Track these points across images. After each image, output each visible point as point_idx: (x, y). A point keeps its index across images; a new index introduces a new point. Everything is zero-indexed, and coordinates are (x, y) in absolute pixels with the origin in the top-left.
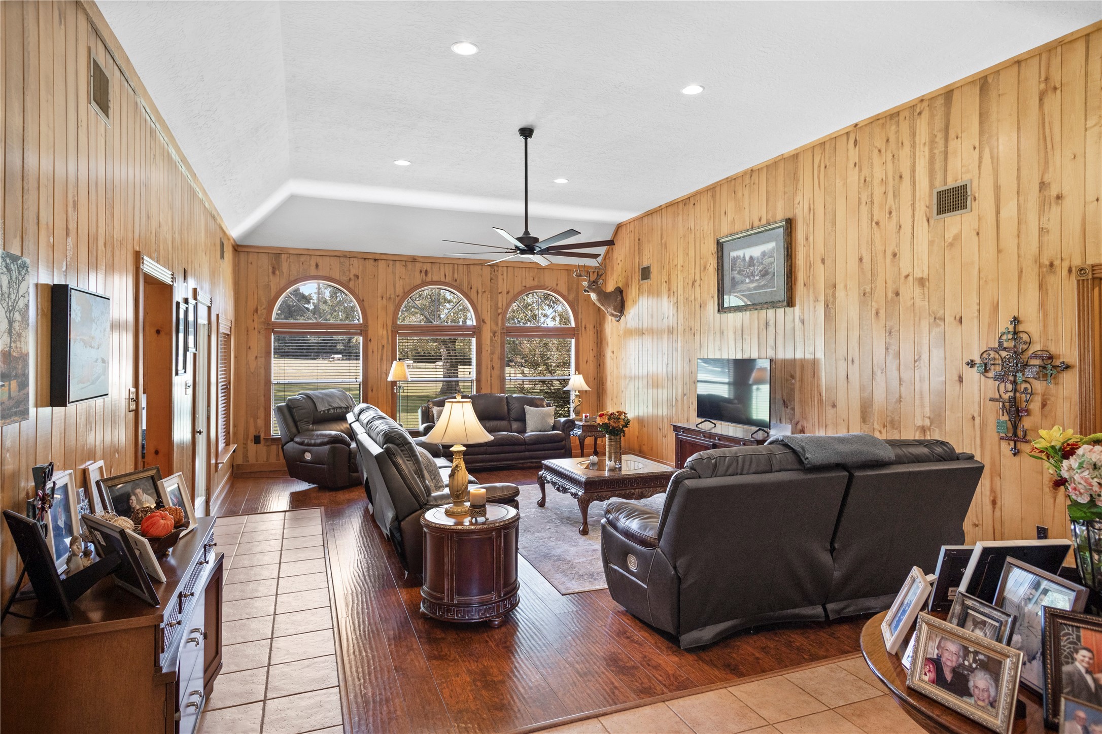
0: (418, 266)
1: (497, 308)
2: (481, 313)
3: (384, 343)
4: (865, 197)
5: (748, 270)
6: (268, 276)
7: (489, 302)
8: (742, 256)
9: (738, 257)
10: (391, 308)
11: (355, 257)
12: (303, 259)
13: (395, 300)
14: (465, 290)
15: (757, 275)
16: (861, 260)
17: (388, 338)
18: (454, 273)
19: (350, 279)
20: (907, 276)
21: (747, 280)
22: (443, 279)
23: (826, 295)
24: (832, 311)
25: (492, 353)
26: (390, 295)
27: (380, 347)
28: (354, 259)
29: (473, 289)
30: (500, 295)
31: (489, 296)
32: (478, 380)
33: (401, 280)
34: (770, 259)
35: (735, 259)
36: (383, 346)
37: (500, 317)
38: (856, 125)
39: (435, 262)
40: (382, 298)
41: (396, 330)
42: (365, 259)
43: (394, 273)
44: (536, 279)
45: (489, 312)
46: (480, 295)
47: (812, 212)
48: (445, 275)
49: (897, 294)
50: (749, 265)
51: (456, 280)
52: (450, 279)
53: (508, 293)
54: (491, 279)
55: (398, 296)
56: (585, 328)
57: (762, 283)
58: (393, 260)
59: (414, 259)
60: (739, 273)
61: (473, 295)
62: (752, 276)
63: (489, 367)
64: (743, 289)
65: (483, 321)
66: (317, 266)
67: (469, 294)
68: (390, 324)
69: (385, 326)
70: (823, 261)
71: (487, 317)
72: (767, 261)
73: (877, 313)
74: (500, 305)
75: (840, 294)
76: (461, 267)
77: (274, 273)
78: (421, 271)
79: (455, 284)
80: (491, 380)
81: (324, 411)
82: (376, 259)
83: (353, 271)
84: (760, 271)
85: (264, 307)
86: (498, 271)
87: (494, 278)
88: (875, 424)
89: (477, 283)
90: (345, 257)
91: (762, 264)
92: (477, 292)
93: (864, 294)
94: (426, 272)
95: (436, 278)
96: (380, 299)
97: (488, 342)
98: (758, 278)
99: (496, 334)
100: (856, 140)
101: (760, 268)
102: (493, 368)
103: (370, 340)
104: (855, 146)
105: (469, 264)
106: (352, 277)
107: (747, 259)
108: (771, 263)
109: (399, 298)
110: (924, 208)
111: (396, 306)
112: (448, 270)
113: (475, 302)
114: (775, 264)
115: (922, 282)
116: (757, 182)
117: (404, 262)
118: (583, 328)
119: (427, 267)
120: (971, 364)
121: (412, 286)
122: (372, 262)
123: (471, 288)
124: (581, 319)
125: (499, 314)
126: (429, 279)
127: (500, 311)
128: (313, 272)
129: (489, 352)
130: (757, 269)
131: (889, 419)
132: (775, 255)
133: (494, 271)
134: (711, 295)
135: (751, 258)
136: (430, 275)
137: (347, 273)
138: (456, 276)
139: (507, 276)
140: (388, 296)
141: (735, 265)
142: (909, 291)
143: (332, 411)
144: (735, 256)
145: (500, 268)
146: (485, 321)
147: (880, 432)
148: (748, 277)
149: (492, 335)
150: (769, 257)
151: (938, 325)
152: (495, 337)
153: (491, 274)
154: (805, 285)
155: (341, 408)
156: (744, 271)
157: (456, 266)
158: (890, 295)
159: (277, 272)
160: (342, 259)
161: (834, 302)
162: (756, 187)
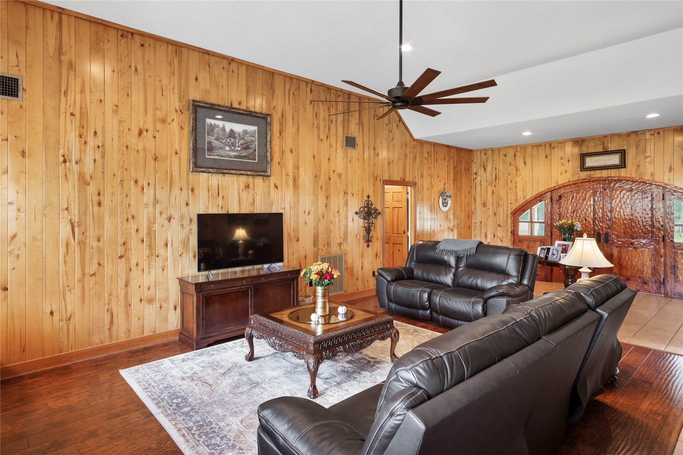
4: (315, 124)
5: (228, 140)
8: (221, 126)
9: (216, 126)
15: (238, 147)
16: (314, 157)
20: (334, 171)
21: (227, 148)
23: (294, 173)
24: (297, 183)
34: (251, 138)
35: (212, 127)
38: (313, 81)
47: (284, 117)
49: (330, 179)
50: (230, 137)
57: (244, 154)
60: (217, 139)
62: (233, 145)
64: (221, 154)
70: (291, 151)
72: (248, 138)
73: (321, 188)
75: (302, 172)
84: (242, 145)
88: (320, 246)
91: (244, 139)
93: (315, 177)
98: (239, 149)
100: (311, 89)
101: (242, 142)
104: (311, 92)
107: (228, 130)
108: (252, 141)
110: (340, 141)
114: (256, 143)
115: (340, 175)
116: (236, 71)
120: (356, 213)
130: (238, 142)
131: (326, 242)
132: (256, 136)
134: (174, 151)
135: (232, 131)
141: (212, 131)
142: (335, 179)
144: (215, 124)
147: (322, 250)
148: (229, 146)
150: (251, 136)
151: (346, 196)
154: (279, 163)
156: (223, 139)
158: (327, 179)
161: (298, 178)
162: (235, 75)
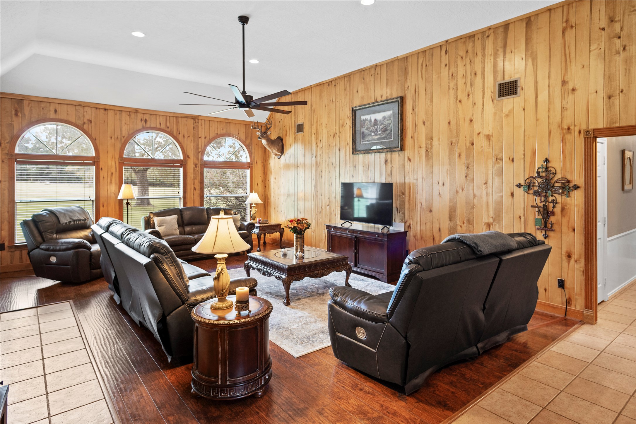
0: (140, 116)
1: (198, 148)
2: (187, 151)
3: (113, 170)
4: (452, 85)
5: (373, 128)
6: (11, 117)
7: (192, 143)
8: (369, 119)
9: (366, 120)
10: (119, 145)
11: (89, 107)
12: (43, 105)
13: (121, 140)
14: (175, 134)
15: (379, 131)
16: (449, 123)
17: (116, 168)
18: (166, 122)
19: (84, 123)
20: (479, 134)
21: (373, 134)
22: (158, 126)
23: (426, 144)
24: (430, 154)
25: (195, 179)
26: (118, 136)
27: (110, 174)
28: (88, 108)
29: (180, 134)
30: (200, 139)
31: (192, 140)
32: (185, 198)
33: (126, 126)
34: (388, 121)
35: (364, 121)
36: (112, 174)
37: (200, 154)
38: (447, 41)
39: (152, 114)
40: (111, 138)
41: (123, 162)
42: (97, 108)
43: (120, 120)
44: (225, 130)
45: (192, 151)
46: (186, 139)
47: (417, 93)
48: (160, 124)
49: (473, 144)
50: (374, 125)
51: (168, 128)
52: (164, 127)
53: (205, 138)
54: (194, 128)
55: (124, 137)
56: (256, 162)
57: (383, 136)
58: (120, 110)
59: (136, 111)
60: (367, 129)
61: (181, 138)
62: (376, 131)
63: (192, 188)
64: (369, 139)
65: (188, 157)
66: (56, 111)
67: (177, 137)
68: (117, 157)
69: (114, 158)
70: (424, 123)
71: (191, 154)
72: (386, 122)
73: (460, 156)
74: (200, 146)
75: (435, 142)
76: (172, 118)
77: (16, 115)
78: (142, 120)
79: (167, 130)
80: (194, 197)
81: (66, 223)
82: (106, 109)
83: (87, 117)
84: (382, 129)
85: (7, 141)
86: (198, 122)
87: (195, 127)
88: (458, 222)
89: (183, 130)
90: (80, 105)
91: (383, 124)
92: (184, 136)
93: (451, 144)
94: (146, 121)
95: (153, 125)
96: (109, 138)
97: (192, 171)
98: (380, 133)
99: (197, 166)
100: (446, 51)
101: (381, 127)
102: (195, 189)
103: (101, 169)
104: (446, 53)
105: (177, 117)
106: (86, 121)
107: (373, 120)
108: (389, 124)
109: (125, 138)
110: (490, 93)
111: (122, 144)
112: (162, 120)
113: (182, 142)
114: (392, 124)
115: (488, 137)
116: (379, 73)
117: (128, 113)
118: (255, 163)
119: (147, 117)
120: (519, 186)
121: (135, 130)
122: (102, 111)
123: (179, 134)
124: (254, 157)
125: (199, 152)
126: (148, 125)
127: (200, 150)
128: (52, 115)
129: (192, 178)
130: (380, 127)
131: (466, 219)
132: (392, 119)
133: (196, 122)
134: (347, 143)
135: (375, 120)
136: (148, 123)
137: (82, 118)
138: (168, 124)
139: (205, 126)
140: (116, 137)
141: (364, 124)
142: (480, 142)
143: (72, 223)
144: (364, 119)
145: (200, 121)
146: (189, 156)
147: (461, 226)
148: (373, 132)
149: (194, 166)
150: (388, 120)
151: (498, 163)
152: (196, 168)
153: (194, 124)
154: (412, 137)
155: (80, 220)
156: (370, 128)
157: (168, 118)
158: (468, 144)
159: (20, 114)
160: (77, 108)
161: (431, 149)
162: (379, 76)
